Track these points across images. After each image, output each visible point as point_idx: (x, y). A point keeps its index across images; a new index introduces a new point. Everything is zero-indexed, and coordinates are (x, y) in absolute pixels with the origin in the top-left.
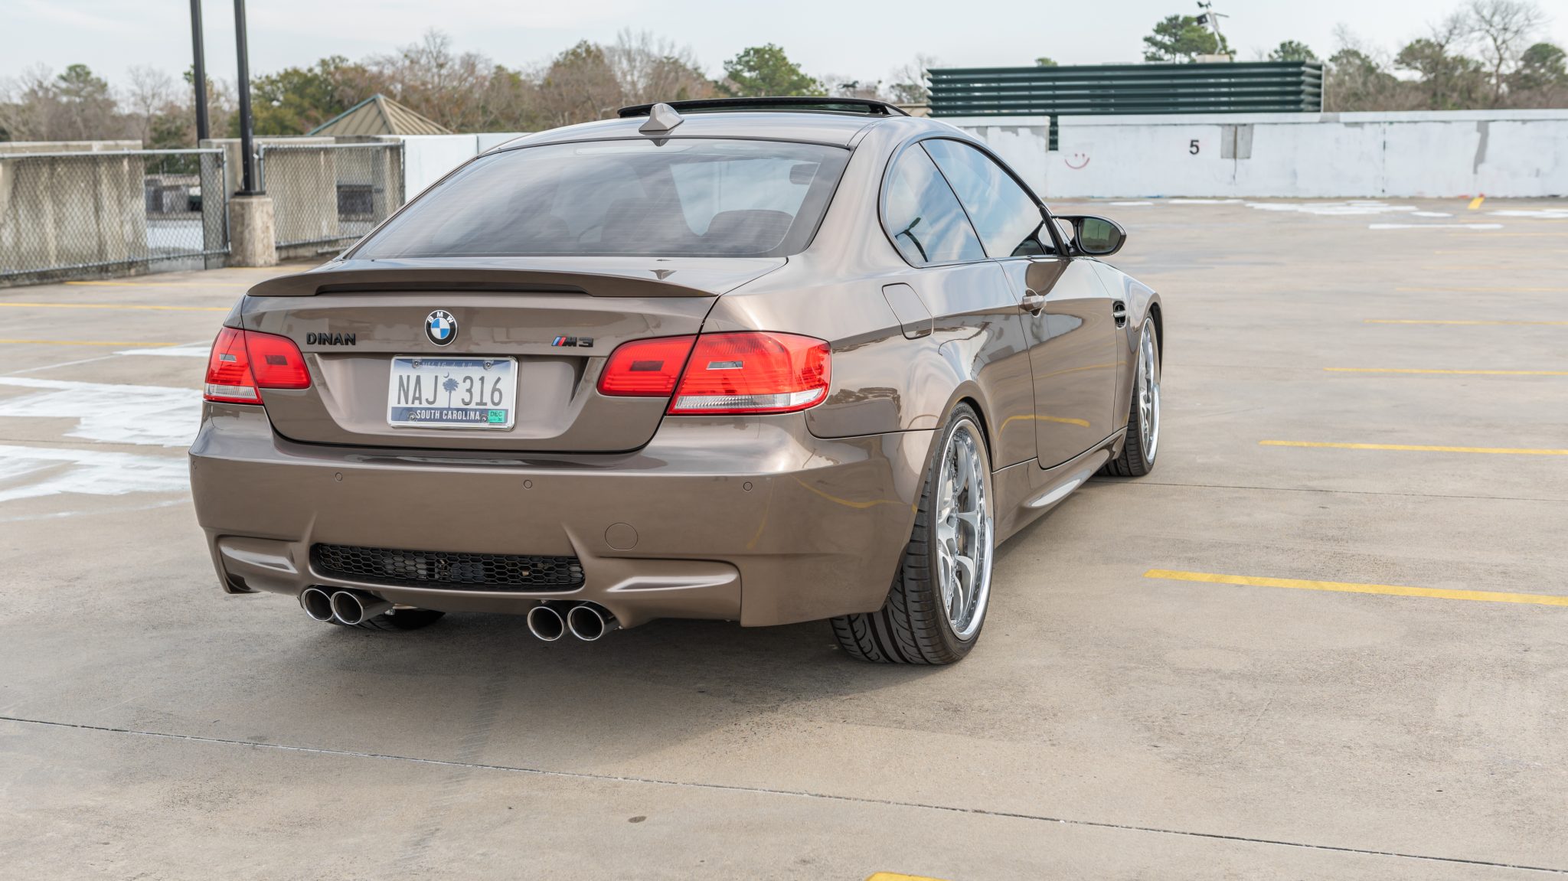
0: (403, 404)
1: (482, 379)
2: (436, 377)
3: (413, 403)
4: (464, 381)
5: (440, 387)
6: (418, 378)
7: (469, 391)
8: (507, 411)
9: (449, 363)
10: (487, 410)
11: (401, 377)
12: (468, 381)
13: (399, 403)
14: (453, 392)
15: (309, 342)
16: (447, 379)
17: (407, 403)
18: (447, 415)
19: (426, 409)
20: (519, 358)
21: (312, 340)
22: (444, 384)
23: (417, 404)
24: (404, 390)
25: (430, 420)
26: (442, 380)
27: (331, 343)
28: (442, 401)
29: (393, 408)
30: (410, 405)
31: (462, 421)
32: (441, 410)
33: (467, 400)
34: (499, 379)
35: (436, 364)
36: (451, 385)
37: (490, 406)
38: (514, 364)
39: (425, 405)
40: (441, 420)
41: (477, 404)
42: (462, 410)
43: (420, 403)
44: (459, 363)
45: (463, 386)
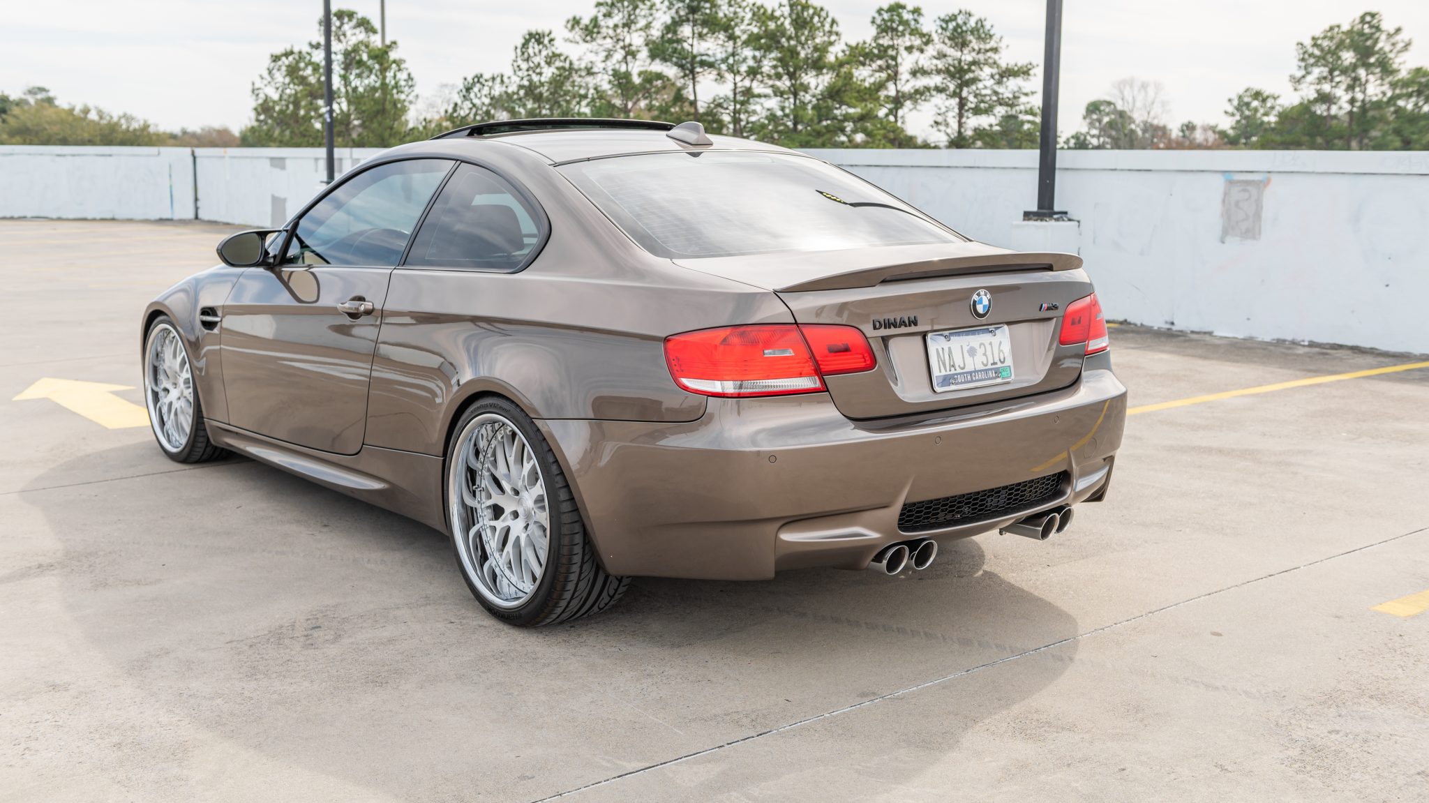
0: (944, 373)
1: (991, 344)
2: (962, 346)
3: (950, 371)
4: (980, 347)
5: (966, 355)
6: (950, 349)
7: (985, 354)
8: (1009, 366)
9: (967, 333)
10: (998, 368)
11: (937, 350)
12: (982, 346)
13: (940, 372)
14: (975, 357)
15: (875, 328)
16: (968, 347)
17: (946, 371)
18: (975, 376)
19: (960, 374)
20: (1009, 323)
21: (877, 326)
22: (968, 352)
23: (953, 372)
24: (941, 360)
25: (965, 382)
26: (966, 349)
27: (895, 327)
28: (969, 368)
29: (936, 377)
30: (948, 373)
31: (985, 379)
32: (970, 373)
33: (985, 362)
34: (1001, 343)
35: (959, 335)
36: (972, 352)
37: (999, 365)
38: (1006, 327)
39: (959, 371)
40: (972, 381)
41: (992, 364)
42: (983, 370)
43: (955, 370)
44: (973, 333)
45: (980, 351)
